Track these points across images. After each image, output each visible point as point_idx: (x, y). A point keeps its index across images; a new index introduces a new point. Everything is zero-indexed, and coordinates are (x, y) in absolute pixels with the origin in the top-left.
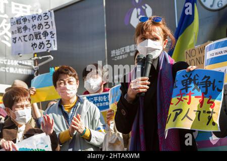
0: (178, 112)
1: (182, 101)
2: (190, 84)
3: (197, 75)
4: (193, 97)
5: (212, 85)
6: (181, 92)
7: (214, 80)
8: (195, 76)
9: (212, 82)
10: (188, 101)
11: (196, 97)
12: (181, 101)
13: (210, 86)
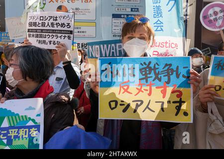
0: (139, 103)
1: (143, 92)
2: (150, 74)
3: (157, 63)
4: (154, 88)
5: (175, 73)
6: (140, 82)
7: (178, 67)
8: (155, 65)
9: (175, 70)
10: (148, 92)
11: (157, 88)
12: (141, 92)
13: (172, 74)
